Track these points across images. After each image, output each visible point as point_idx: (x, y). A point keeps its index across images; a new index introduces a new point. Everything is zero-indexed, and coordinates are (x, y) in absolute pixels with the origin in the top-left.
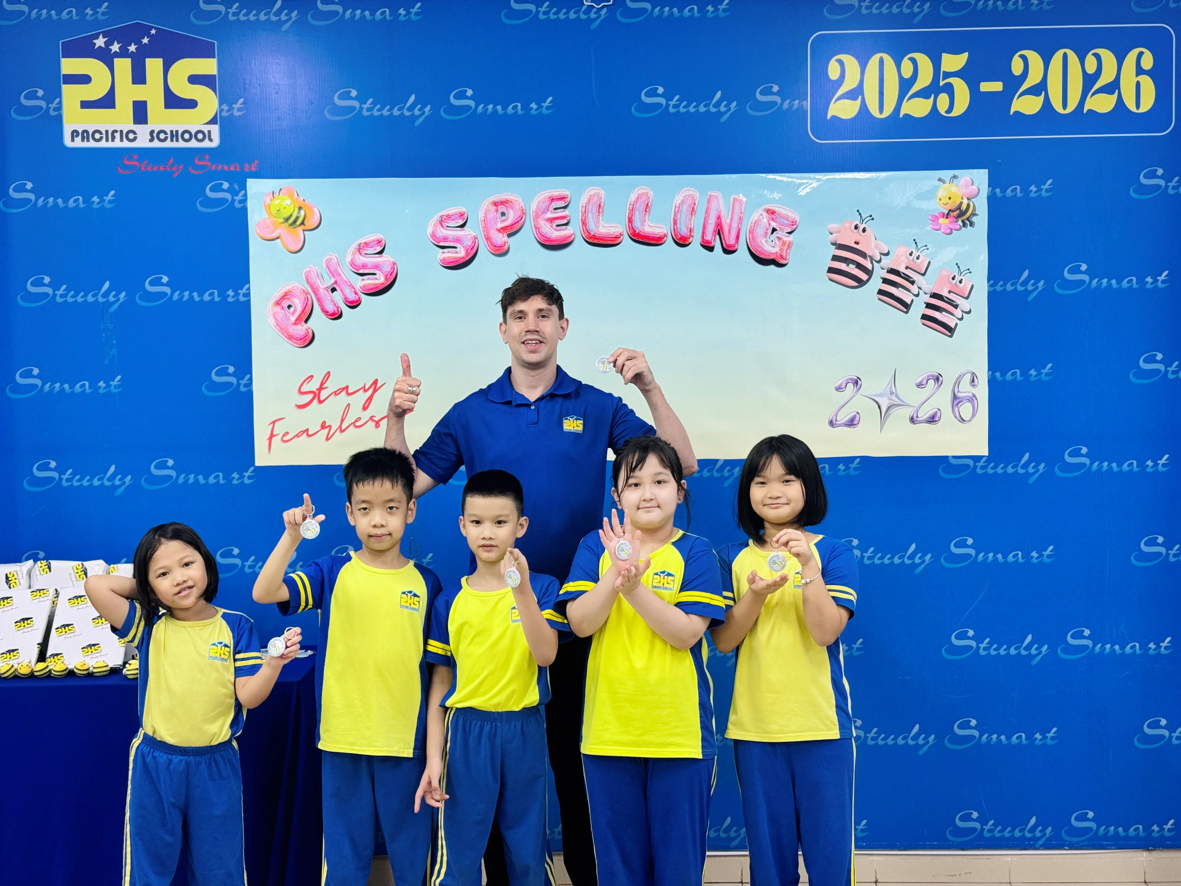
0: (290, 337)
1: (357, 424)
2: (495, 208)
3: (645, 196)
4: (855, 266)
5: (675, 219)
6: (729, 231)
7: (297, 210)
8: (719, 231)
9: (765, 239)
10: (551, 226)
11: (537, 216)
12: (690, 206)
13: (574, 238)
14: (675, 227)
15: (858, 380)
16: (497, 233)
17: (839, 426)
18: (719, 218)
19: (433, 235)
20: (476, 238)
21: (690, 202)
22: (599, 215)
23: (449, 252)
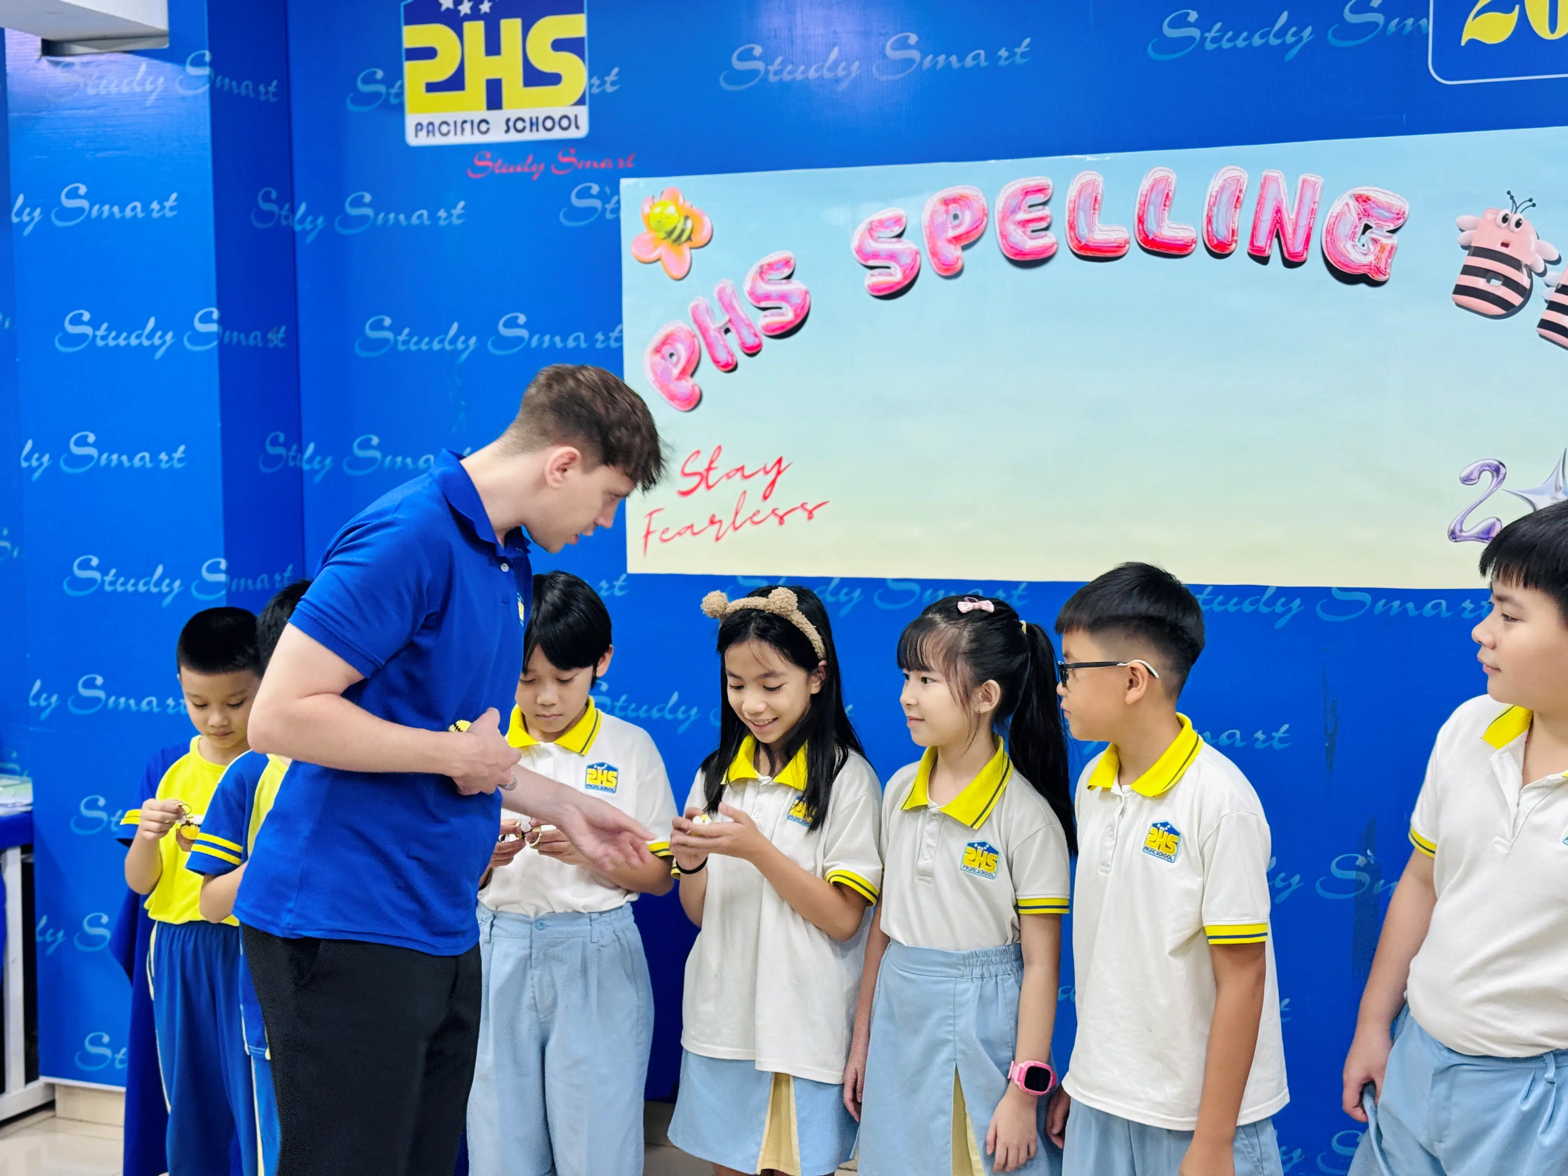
0: (672, 397)
1: (756, 519)
2: (944, 208)
3: (1164, 182)
4: (1500, 283)
5: (1210, 213)
6: (1295, 231)
7: (682, 220)
8: (1278, 231)
9: (1351, 243)
10: (1024, 232)
11: (1004, 219)
12: (1233, 194)
13: (1057, 249)
14: (1210, 229)
15: (1501, 466)
16: (946, 244)
17: (1467, 539)
18: (1278, 211)
19: (860, 251)
20: (917, 253)
21: (1233, 188)
22: (1094, 213)
23: (880, 274)
